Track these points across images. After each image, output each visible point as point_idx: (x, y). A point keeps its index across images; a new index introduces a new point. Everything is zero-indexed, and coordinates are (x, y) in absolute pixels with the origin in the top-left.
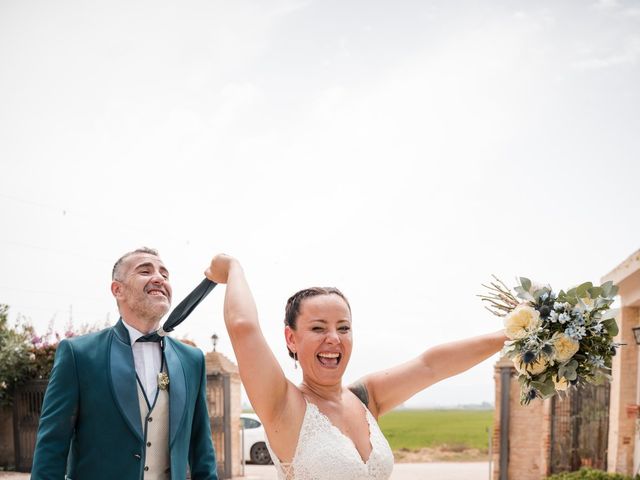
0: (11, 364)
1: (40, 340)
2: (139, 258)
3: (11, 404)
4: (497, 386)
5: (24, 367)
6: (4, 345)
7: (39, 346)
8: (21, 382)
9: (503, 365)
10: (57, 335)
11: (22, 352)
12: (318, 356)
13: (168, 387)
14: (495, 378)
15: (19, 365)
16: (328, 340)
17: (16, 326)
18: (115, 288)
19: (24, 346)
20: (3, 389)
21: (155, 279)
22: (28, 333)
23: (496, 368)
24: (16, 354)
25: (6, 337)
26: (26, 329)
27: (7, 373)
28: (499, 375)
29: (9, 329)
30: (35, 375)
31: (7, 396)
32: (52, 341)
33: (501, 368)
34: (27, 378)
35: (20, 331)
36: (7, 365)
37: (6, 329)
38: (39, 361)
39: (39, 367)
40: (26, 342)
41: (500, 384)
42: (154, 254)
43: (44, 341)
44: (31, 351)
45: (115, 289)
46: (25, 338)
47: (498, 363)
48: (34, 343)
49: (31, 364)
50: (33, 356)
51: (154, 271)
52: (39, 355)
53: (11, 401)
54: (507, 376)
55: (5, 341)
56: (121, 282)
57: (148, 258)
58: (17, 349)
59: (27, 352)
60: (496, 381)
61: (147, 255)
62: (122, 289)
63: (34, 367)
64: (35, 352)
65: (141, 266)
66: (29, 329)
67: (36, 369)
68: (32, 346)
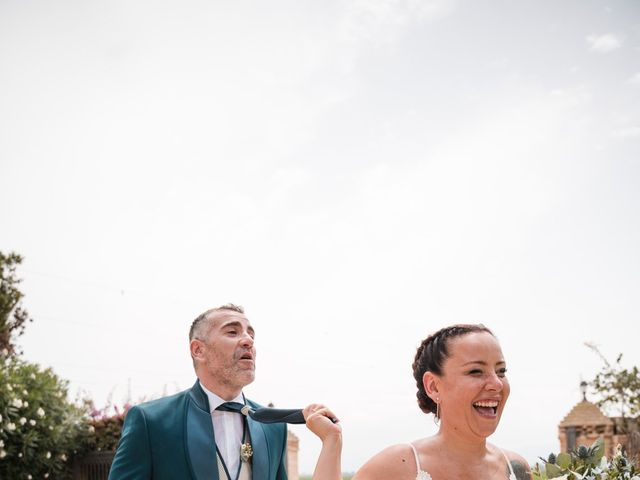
0: (71, 436)
1: (99, 413)
2: (226, 316)
3: (71, 476)
4: (562, 446)
5: (83, 440)
6: (65, 419)
7: (98, 418)
8: (81, 456)
9: (568, 424)
10: (116, 408)
11: (82, 425)
12: (475, 406)
13: (251, 460)
14: (560, 438)
15: (79, 438)
16: (489, 386)
17: (76, 400)
18: (195, 347)
19: (84, 419)
20: (63, 462)
21: (243, 341)
22: (88, 406)
23: (560, 428)
24: (76, 427)
25: (67, 411)
26: (86, 403)
27: (68, 446)
28: (563, 435)
29: (70, 403)
30: (94, 448)
31: (67, 469)
32: (111, 414)
33: (566, 428)
34: (87, 451)
35: (80, 405)
36: (67, 438)
37: (67, 404)
38: (98, 433)
39: (97, 440)
40: (86, 415)
41: (565, 444)
42: (241, 312)
43: (103, 414)
44: (91, 424)
45: (195, 349)
46: (85, 412)
47: (562, 422)
48: (93, 416)
49: (91, 436)
50: (92, 429)
51: (242, 332)
52: (98, 427)
53: (71, 473)
54: (573, 436)
55: (66, 414)
56: (204, 341)
57: (234, 317)
58: (77, 422)
59: (85, 425)
60: (562, 441)
61: (232, 313)
62: (204, 349)
63: (93, 440)
64: (94, 424)
65: (228, 325)
66: (89, 403)
67: (95, 442)
68: (92, 419)
